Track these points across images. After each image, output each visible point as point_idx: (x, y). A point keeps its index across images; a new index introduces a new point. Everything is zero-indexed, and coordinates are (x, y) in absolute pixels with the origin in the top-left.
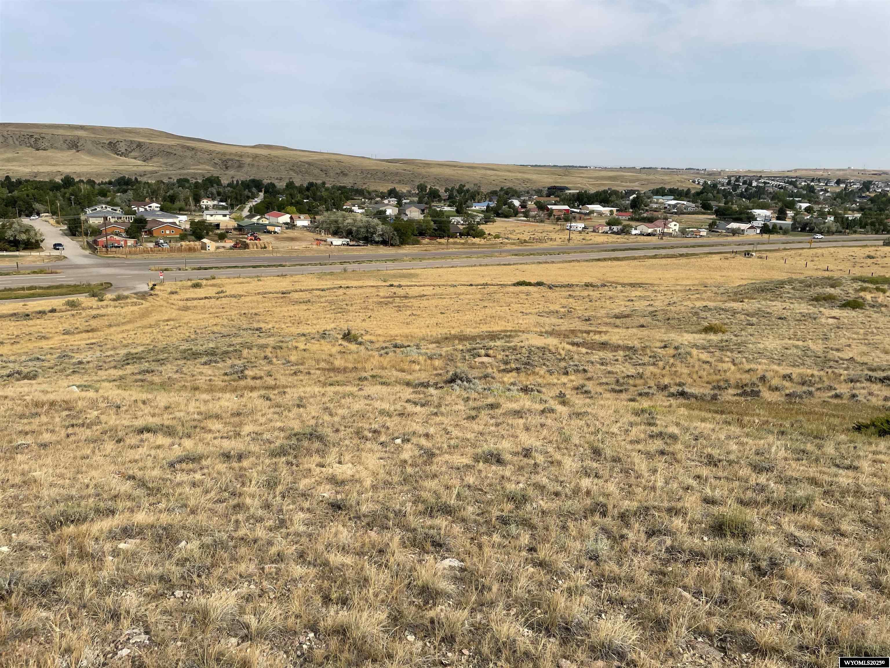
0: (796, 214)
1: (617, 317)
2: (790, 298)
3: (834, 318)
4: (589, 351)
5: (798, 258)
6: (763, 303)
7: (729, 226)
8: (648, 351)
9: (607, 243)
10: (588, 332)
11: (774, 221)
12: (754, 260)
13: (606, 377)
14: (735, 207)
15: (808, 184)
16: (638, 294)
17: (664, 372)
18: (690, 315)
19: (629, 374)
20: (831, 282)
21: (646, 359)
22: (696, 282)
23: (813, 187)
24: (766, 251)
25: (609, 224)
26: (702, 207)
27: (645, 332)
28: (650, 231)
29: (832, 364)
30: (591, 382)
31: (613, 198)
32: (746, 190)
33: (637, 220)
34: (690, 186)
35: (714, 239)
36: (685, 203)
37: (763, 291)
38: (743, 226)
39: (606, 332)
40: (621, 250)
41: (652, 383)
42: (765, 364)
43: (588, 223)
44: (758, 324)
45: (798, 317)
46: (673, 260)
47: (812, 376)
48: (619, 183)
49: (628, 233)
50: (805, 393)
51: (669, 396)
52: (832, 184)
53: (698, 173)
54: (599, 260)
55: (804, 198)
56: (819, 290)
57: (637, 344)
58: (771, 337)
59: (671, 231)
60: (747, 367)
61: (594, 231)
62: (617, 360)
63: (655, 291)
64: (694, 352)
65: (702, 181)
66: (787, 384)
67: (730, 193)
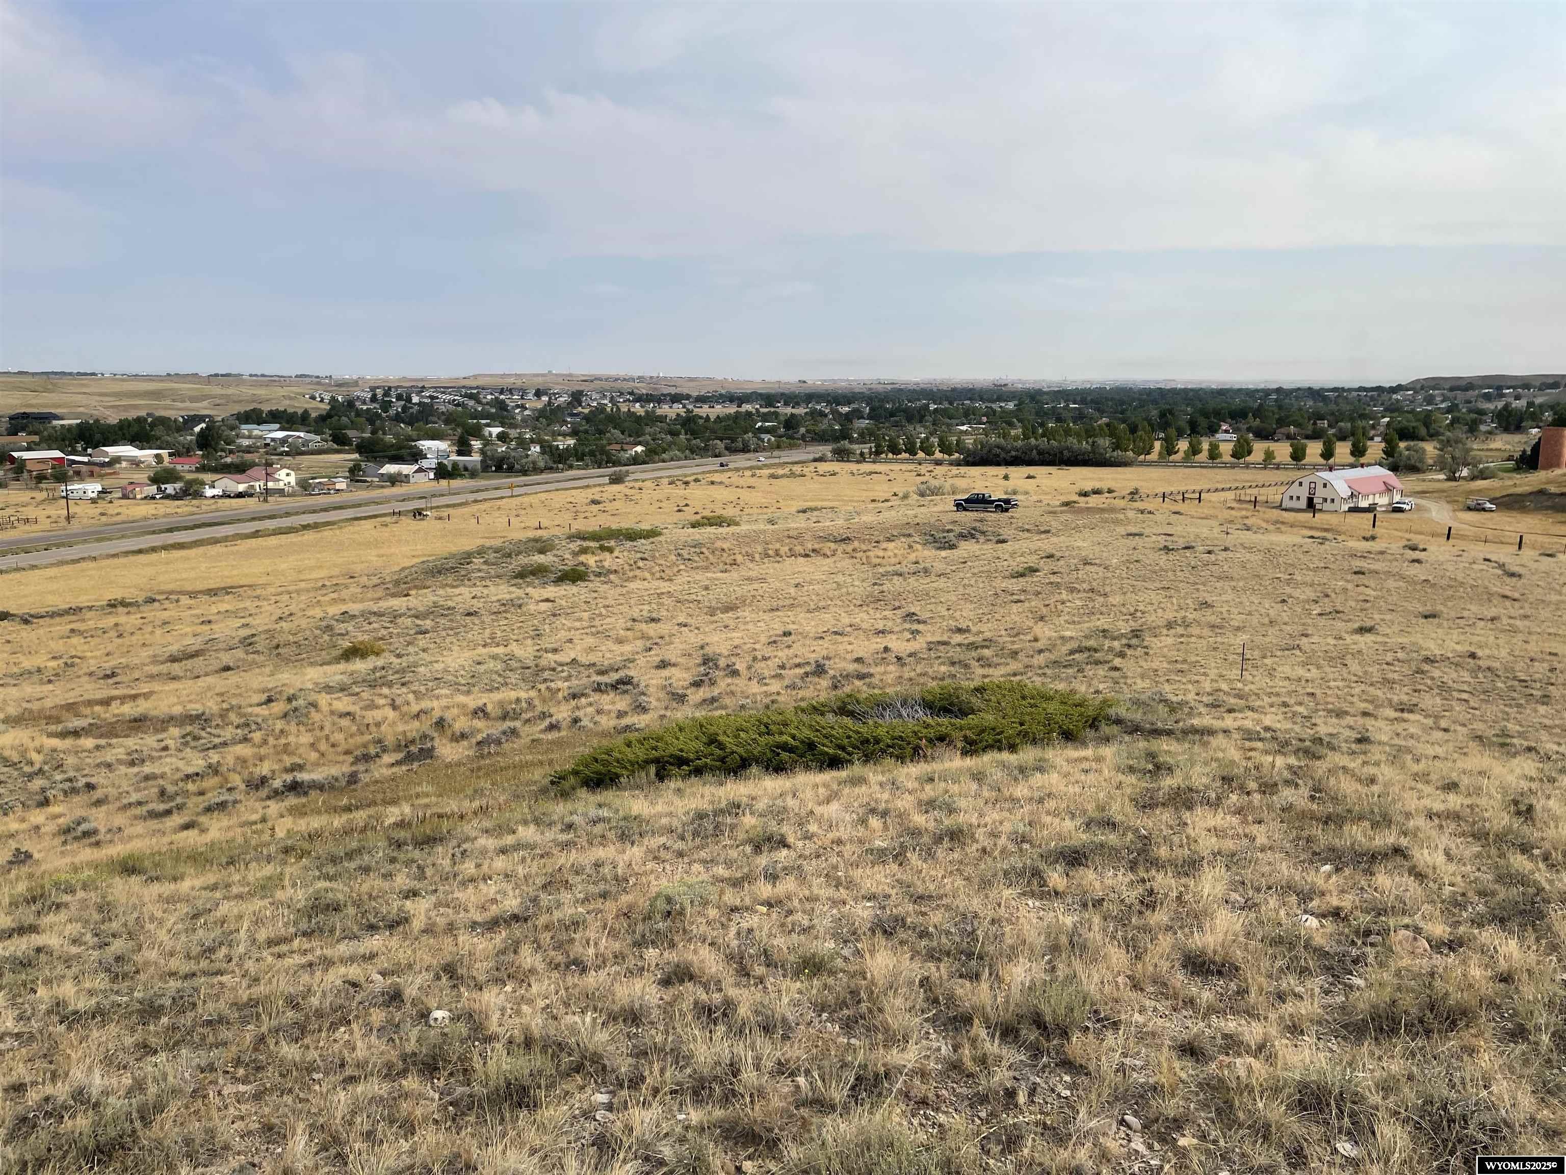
0: (485, 445)
1: (174, 659)
2: (482, 579)
3: (547, 600)
4: (102, 742)
5: (497, 514)
6: (441, 592)
7: (384, 470)
8: (232, 716)
9: (156, 517)
10: (106, 702)
11: (454, 457)
12: (429, 524)
13: (138, 790)
14: (389, 438)
15: (496, 398)
16: (224, 607)
17: (263, 751)
18: (318, 632)
19: (190, 770)
20: (538, 545)
21: (228, 733)
22: (336, 571)
23: (503, 401)
24: (448, 506)
25: (156, 480)
26: (334, 441)
27: (233, 678)
28: (241, 488)
29: (546, 674)
30: (104, 808)
31: (159, 431)
32: (404, 408)
33: (215, 470)
34: (306, 406)
35: (361, 494)
36: (302, 434)
37: (439, 572)
38: (406, 469)
39: (147, 696)
40: (186, 528)
41: (236, 780)
42: (447, 696)
43: (109, 482)
44: (435, 629)
45: (496, 607)
46: (292, 538)
47: (518, 700)
48: (168, 402)
49: (199, 495)
50: (504, 733)
51: (269, 798)
52: (530, 396)
53: (319, 383)
54: (140, 551)
55: (495, 419)
56: (523, 560)
57: (212, 706)
58: (455, 648)
59: (281, 485)
60: (415, 708)
61: (125, 497)
62: (166, 748)
63: (258, 597)
64: (323, 700)
65: (327, 398)
66: (479, 724)
67: (378, 416)
